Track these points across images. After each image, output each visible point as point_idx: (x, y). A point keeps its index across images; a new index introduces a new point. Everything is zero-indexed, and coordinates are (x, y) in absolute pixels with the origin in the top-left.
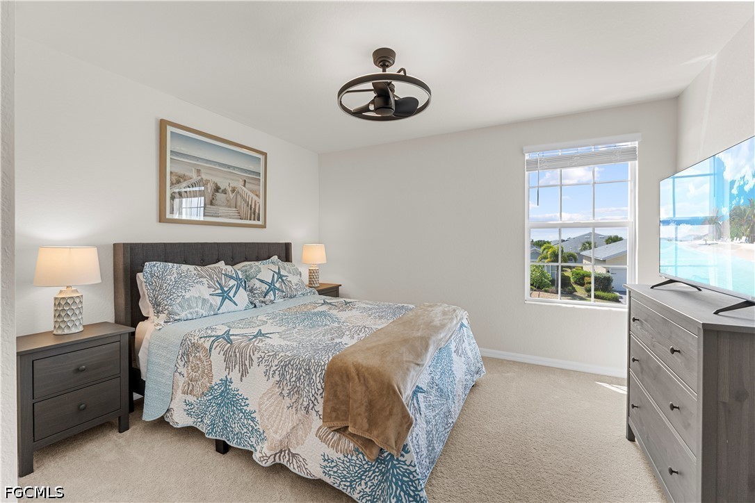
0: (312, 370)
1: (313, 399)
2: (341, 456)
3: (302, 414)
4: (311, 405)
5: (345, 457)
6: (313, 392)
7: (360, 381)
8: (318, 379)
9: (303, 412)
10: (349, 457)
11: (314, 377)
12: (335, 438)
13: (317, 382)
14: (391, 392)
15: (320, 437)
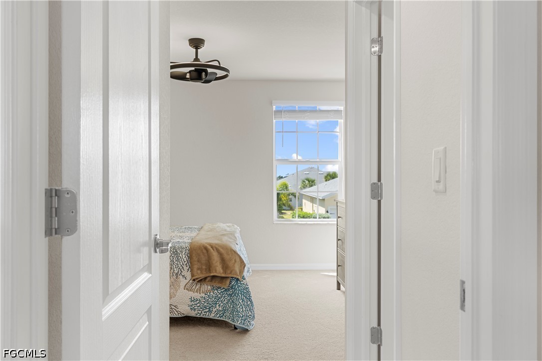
0: (179, 252)
1: (181, 268)
2: (203, 295)
3: (174, 279)
4: (180, 272)
5: (205, 294)
6: (181, 264)
7: (214, 250)
8: (184, 256)
9: (175, 277)
10: (208, 294)
11: (181, 255)
12: (197, 287)
13: (183, 257)
14: (233, 253)
15: (187, 289)
